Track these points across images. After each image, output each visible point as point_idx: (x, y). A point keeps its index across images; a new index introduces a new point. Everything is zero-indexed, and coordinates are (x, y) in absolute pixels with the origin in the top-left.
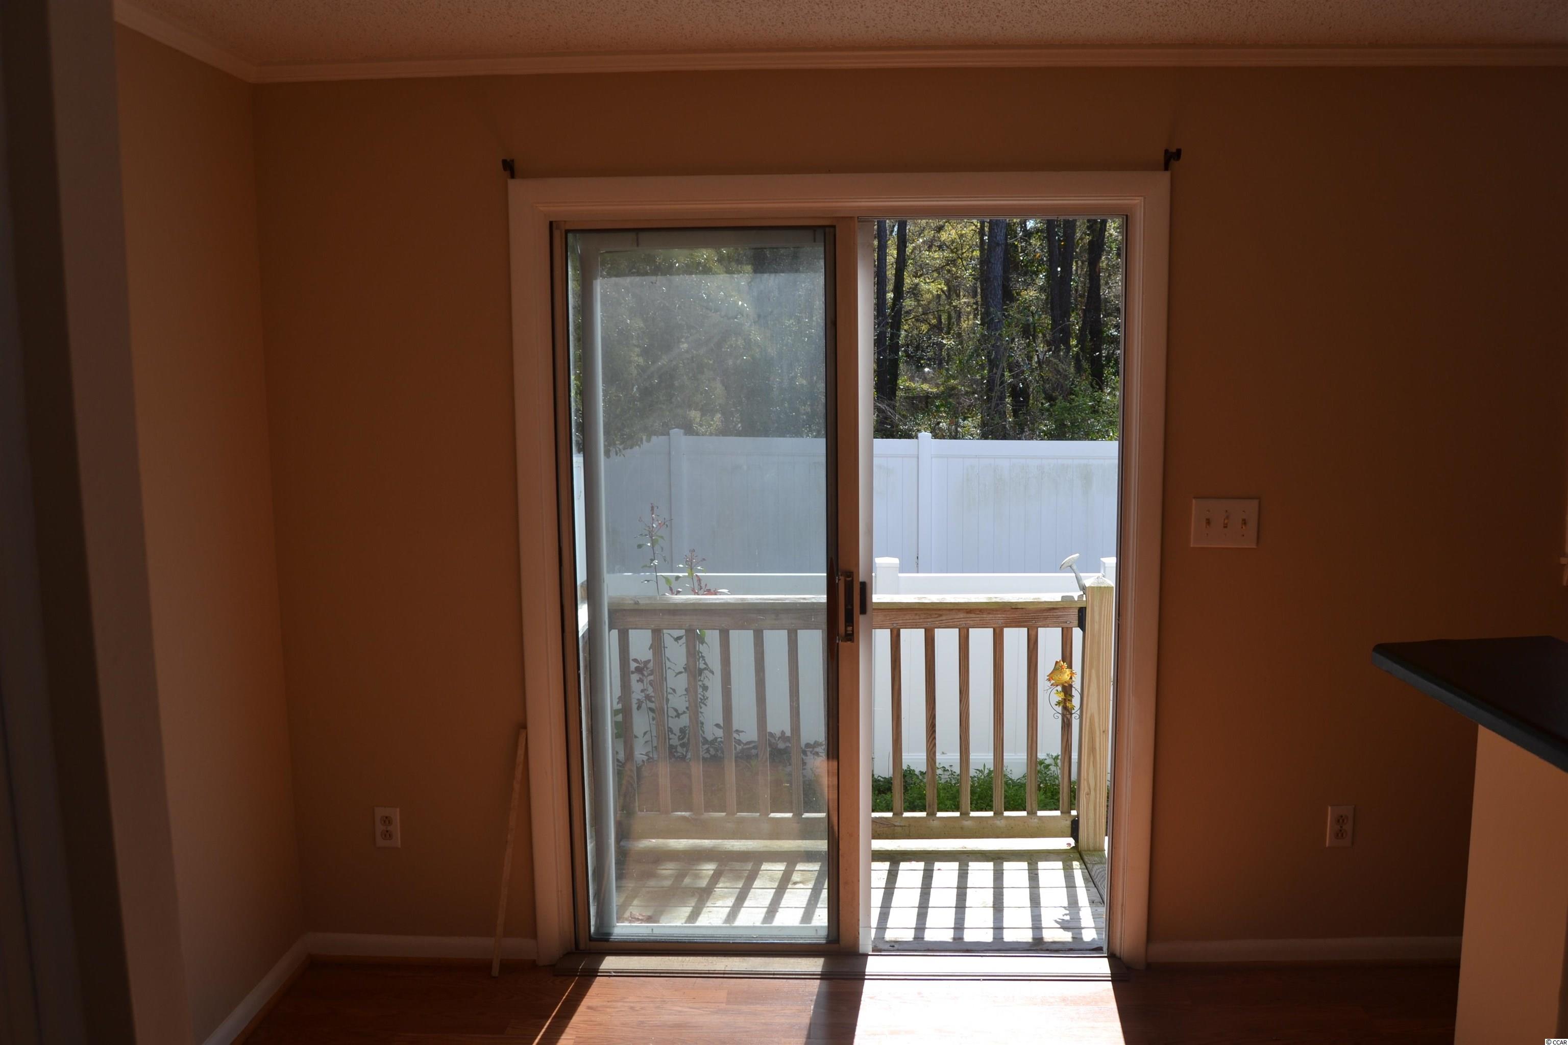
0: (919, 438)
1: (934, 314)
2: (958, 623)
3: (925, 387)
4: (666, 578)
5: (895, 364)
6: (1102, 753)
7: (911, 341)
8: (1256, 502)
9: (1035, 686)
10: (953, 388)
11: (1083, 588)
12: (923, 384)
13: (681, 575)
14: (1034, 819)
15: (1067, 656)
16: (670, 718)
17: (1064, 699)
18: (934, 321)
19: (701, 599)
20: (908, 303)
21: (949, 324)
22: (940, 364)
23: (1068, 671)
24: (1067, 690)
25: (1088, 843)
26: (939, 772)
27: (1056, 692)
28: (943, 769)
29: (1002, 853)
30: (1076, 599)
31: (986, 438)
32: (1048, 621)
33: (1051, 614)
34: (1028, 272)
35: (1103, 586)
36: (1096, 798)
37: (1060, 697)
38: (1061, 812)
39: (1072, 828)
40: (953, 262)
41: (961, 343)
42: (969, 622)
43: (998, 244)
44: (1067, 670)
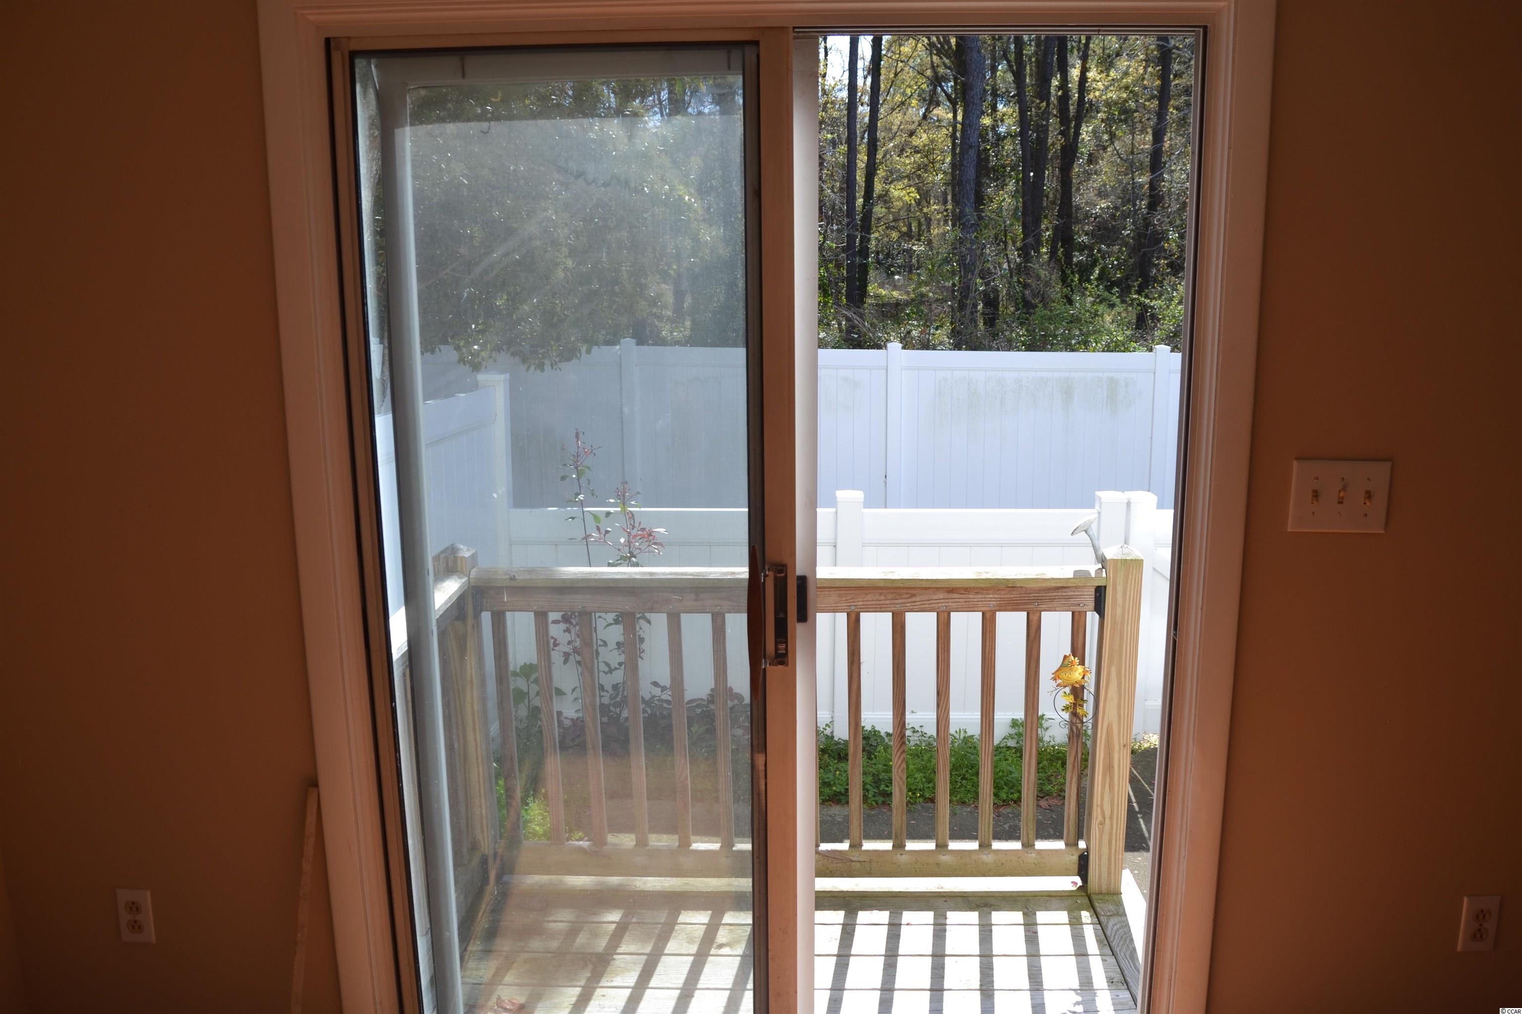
0: (889, 349)
1: (904, 222)
2: (936, 605)
3: (895, 294)
4: (595, 516)
5: (864, 269)
6: (1121, 773)
7: (882, 247)
8: (1388, 465)
9: (1036, 685)
10: (922, 295)
11: (1102, 560)
12: (893, 291)
13: (612, 510)
14: (1031, 853)
15: (1078, 649)
16: (601, 674)
17: (1074, 704)
18: (904, 229)
19: (596, 573)
20: (879, 210)
21: (920, 230)
22: (910, 272)
23: (1080, 669)
24: (1077, 692)
25: (1100, 886)
26: (908, 733)
27: (1063, 694)
28: (912, 730)
29: (989, 896)
30: (1093, 575)
31: (960, 349)
32: (1055, 604)
33: (1060, 594)
34: (999, 175)
35: (1129, 558)
36: (1112, 828)
37: (1069, 700)
38: (1066, 845)
39: (1080, 864)
40: (925, 168)
41: (931, 249)
42: (950, 604)
43: (971, 147)
44: (1080, 666)
